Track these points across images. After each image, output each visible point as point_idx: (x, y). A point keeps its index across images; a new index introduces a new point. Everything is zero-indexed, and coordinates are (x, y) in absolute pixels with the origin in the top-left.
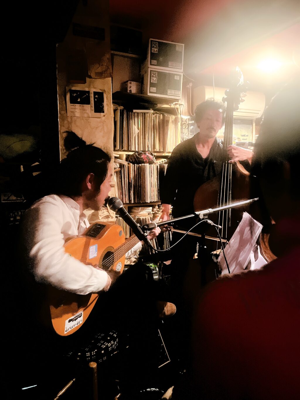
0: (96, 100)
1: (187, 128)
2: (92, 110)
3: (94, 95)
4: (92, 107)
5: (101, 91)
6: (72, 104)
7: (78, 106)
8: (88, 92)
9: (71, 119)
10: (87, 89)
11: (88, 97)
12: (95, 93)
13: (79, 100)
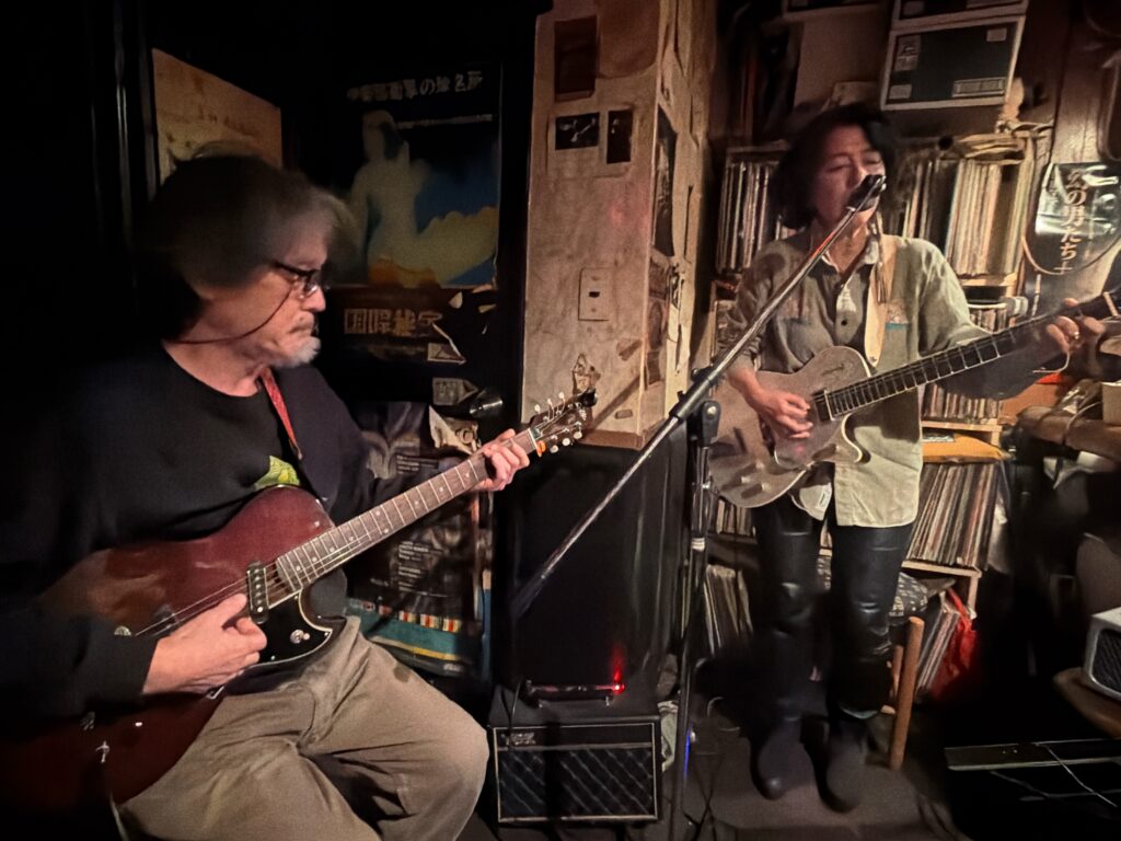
0: (613, 131)
1: (1084, 204)
2: (600, 158)
3: (611, 121)
4: (601, 150)
5: (626, 107)
6: (561, 151)
7: (571, 154)
8: (597, 116)
9: (555, 185)
10: (593, 110)
11: (596, 129)
12: (613, 115)
13: (574, 139)
